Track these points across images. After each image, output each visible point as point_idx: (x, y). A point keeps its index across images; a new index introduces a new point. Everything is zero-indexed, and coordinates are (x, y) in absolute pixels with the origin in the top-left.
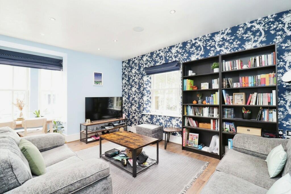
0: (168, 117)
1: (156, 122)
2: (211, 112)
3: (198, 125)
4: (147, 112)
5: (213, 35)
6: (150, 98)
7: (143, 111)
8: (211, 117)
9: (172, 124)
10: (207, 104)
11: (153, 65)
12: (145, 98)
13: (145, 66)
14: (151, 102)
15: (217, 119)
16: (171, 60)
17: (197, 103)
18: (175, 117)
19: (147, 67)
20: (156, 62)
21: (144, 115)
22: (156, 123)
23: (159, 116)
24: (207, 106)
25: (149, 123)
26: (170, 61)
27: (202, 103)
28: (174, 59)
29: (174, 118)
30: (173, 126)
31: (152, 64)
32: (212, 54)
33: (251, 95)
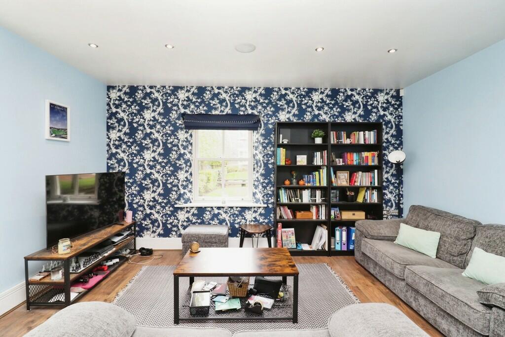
0: (237, 208)
1: (212, 219)
2: (313, 195)
3: (294, 216)
4: (186, 202)
5: (310, 91)
6: (191, 174)
7: (177, 202)
8: (313, 203)
9: (245, 219)
10: (306, 185)
11: (203, 112)
12: (182, 175)
13: (182, 111)
14: (191, 183)
15: (321, 205)
16: (244, 112)
17: (291, 183)
18: (251, 208)
19: (189, 113)
20: (210, 108)
21: (182, 209)
22: (211, 222)
23: (219, 208)
24: (307, 188)
25: (194, 223)
26: (242, 113)
27: (298, 183)
28: (250, 111)
29: (249, 208)
30: (248, 223)
31: (202, 110)
32: (308, 117)
33: (355, 174)
